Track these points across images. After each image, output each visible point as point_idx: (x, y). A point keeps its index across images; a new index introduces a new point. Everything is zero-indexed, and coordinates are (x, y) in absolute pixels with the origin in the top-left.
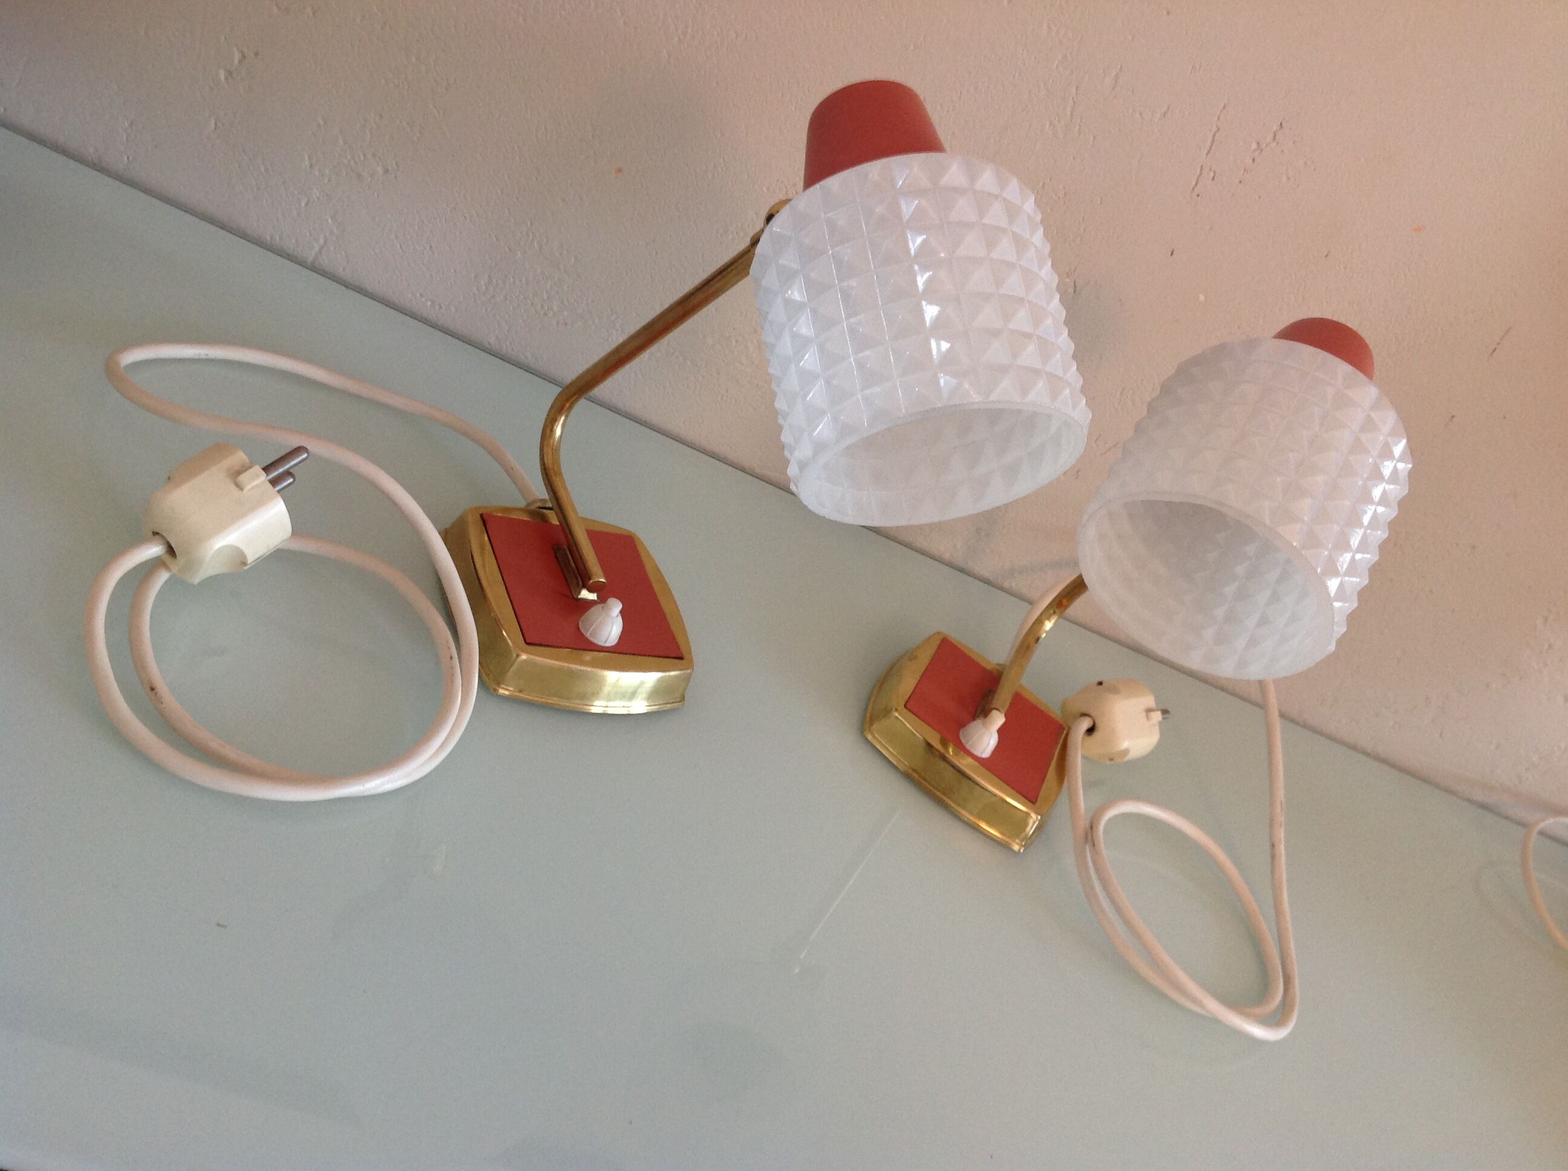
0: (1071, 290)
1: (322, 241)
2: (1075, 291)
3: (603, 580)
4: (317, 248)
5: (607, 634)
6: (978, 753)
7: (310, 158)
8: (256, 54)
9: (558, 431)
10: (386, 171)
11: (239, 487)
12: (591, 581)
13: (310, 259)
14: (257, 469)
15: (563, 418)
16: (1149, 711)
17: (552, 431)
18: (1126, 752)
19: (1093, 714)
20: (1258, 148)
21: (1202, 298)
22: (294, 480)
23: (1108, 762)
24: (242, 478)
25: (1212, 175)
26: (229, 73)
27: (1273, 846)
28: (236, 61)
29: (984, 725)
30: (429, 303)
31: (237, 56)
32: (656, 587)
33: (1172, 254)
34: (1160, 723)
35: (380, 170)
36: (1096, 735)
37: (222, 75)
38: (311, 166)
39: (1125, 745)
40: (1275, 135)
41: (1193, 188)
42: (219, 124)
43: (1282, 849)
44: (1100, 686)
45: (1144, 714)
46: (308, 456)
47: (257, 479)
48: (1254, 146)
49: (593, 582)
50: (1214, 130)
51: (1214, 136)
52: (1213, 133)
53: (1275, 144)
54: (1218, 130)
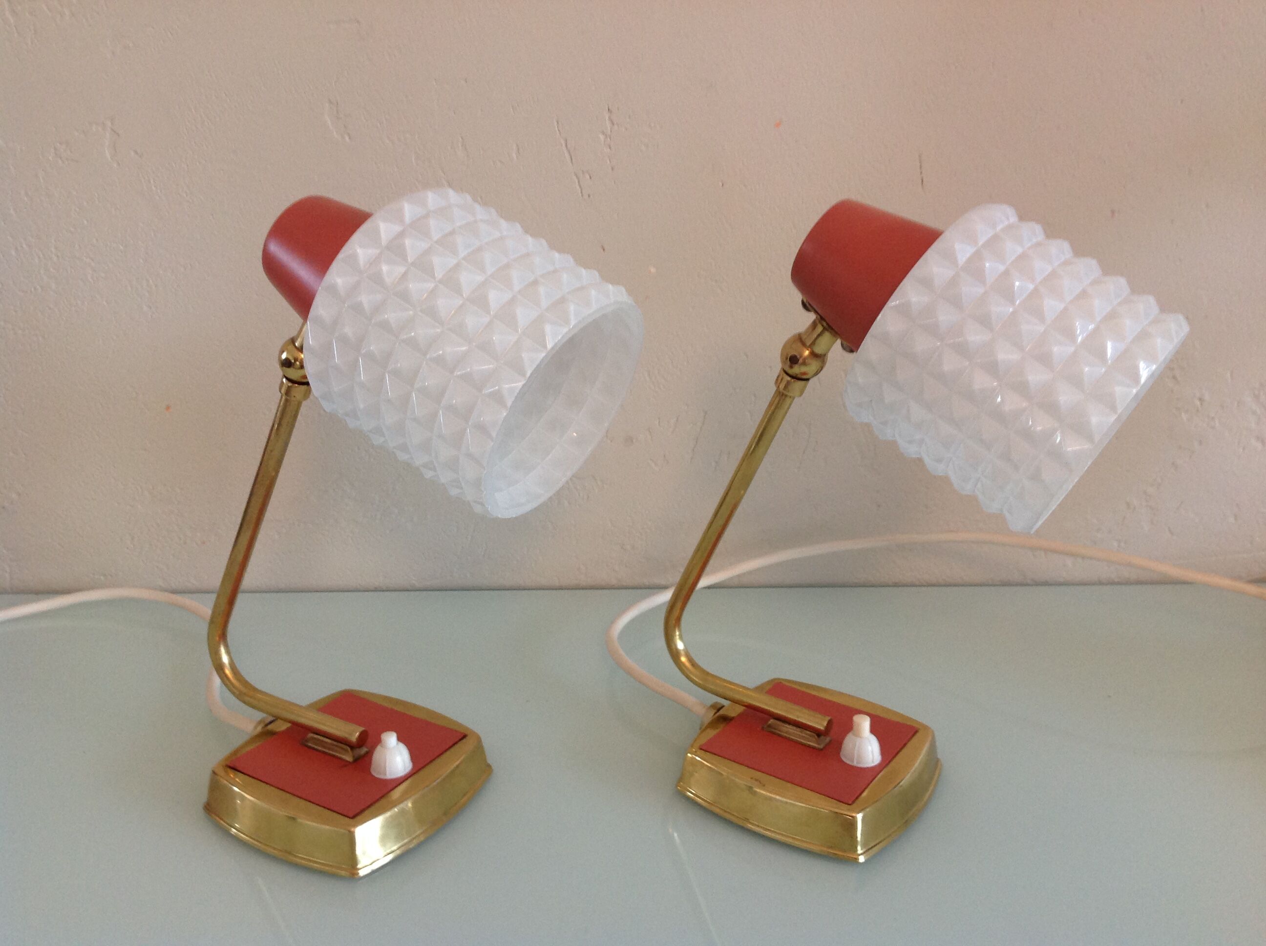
10: (19, 495)
20: (606, 136)
25: (588, 177)
33: (604, 250)
35: (14, 496)
40: (612, 123)
41: (582, 193)
48: (602, 137)
50: (563, 142)
51: (566, 146)
52: (564, 145)
53: (616, 126)
54: (566, 141)
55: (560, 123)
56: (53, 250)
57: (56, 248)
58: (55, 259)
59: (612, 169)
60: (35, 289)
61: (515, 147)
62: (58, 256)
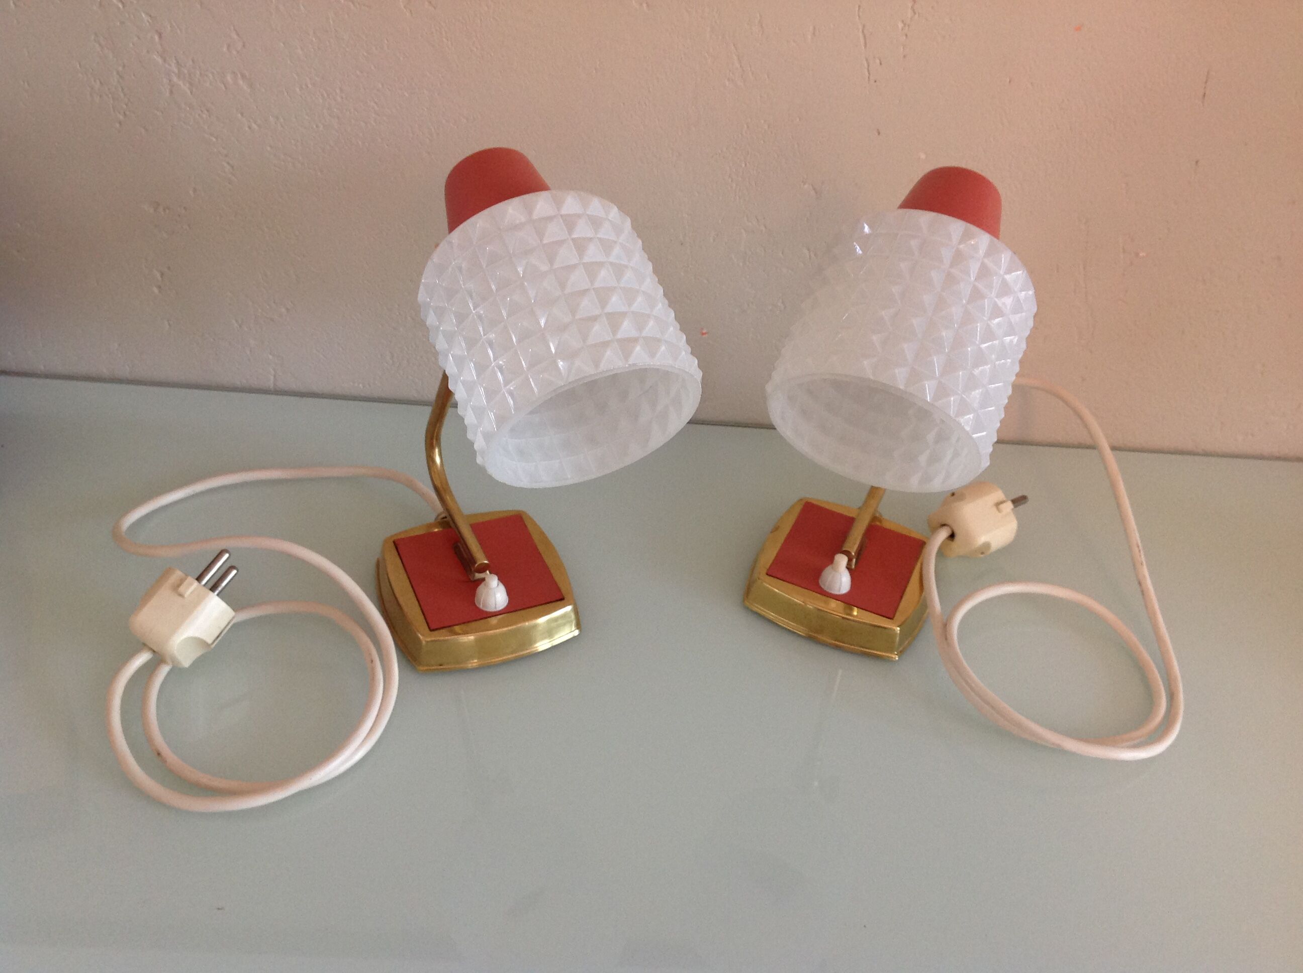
0: (813, 193)
1: (273, 372)
2: (816, 193)
3: (486, 562)
4: (272, 378)
5: (494, 602)
6: (836, 592)
7: (237, 321)
8: (169, 268)
9: (438, 460)
10: (288, 310)
11: (181, 595)
12: (476, 565)
13: (272, 386)
14: (190, 579)
15: (437, 450)
16: (998, 505)
17: (433, 461)
18: (987, 545)
19: (949, 522)
20: (905, 25)
21: (923, 156)
22: (238, 571)
23: (982, 556)
24: (181, 589)
25: (878, 61)
26: (159, 287)
27: (1140, 584)
28: (159, 278)
29: (832, 568)
30: (361, 385)
31: (158, 275)
32: (541, 548)
33: (879, 133)
34: (1013, 509)
35: (283, 310)
36: (957, 538)
37: (156, 290)
38: (240, 326)
39: (982, 539)
40: (914, 12)
41: (868, 78)
42: (171, 323)
43: (1149, 583)
44: (954, 497)
45: (995, 509)
46: (230, 555)
47: (192, 587)
48: (900, 25)
49: (478, 565)
50: (860, 27)
51: (863, 32)
52: (861, 30)
53: (917, 16)
54: (864, 26)
55: (861, 10)
56: (338, 91)
57: (341, 90)
58: (339, 99)
59: (904, 56)
60: (317, 126)
61: (811, 28)
62: (342, 98)
